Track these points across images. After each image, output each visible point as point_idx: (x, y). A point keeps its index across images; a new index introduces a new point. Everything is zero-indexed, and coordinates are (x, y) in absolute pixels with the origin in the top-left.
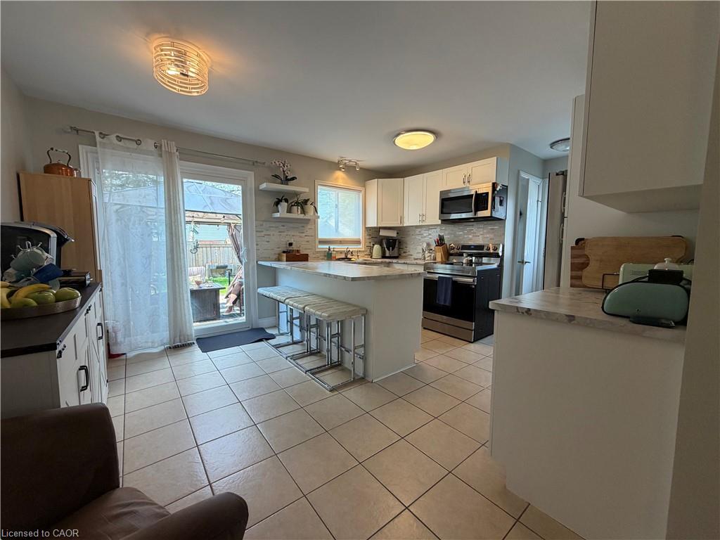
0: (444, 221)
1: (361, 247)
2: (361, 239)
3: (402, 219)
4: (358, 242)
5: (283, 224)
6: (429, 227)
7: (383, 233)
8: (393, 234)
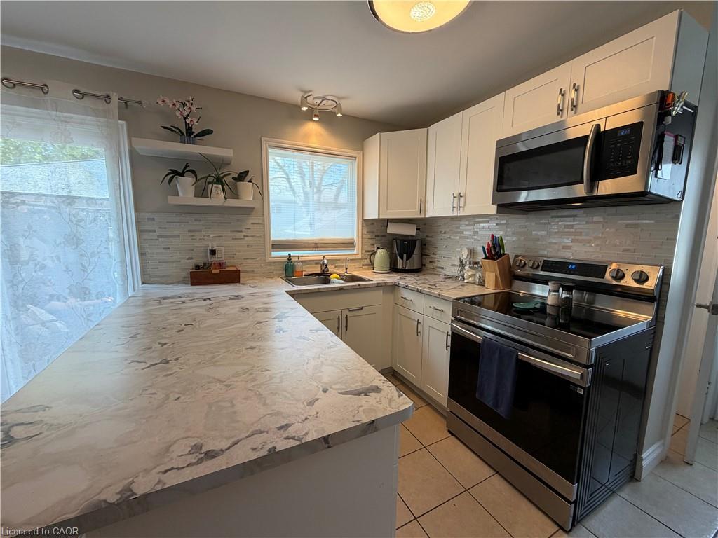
0: (505, 208)
1: (355, 252)
2: (356, 239)
3: (422, 204)
4: (349, 245)
5: (197, 216)
6: (475, 219)
7: (392, 229)
8: (410, 231)
